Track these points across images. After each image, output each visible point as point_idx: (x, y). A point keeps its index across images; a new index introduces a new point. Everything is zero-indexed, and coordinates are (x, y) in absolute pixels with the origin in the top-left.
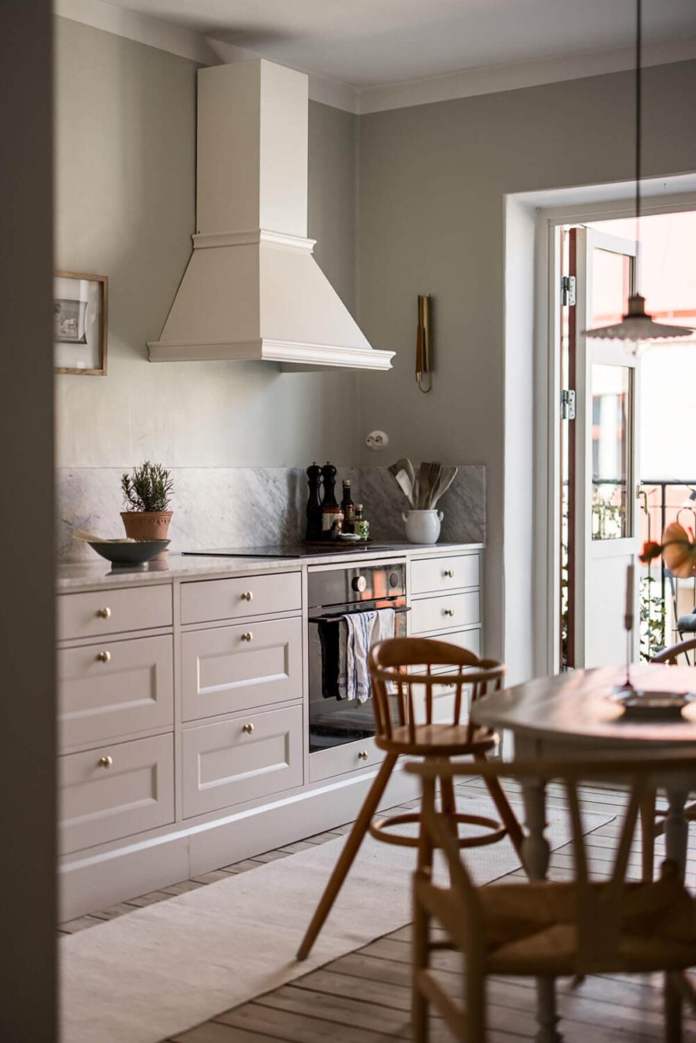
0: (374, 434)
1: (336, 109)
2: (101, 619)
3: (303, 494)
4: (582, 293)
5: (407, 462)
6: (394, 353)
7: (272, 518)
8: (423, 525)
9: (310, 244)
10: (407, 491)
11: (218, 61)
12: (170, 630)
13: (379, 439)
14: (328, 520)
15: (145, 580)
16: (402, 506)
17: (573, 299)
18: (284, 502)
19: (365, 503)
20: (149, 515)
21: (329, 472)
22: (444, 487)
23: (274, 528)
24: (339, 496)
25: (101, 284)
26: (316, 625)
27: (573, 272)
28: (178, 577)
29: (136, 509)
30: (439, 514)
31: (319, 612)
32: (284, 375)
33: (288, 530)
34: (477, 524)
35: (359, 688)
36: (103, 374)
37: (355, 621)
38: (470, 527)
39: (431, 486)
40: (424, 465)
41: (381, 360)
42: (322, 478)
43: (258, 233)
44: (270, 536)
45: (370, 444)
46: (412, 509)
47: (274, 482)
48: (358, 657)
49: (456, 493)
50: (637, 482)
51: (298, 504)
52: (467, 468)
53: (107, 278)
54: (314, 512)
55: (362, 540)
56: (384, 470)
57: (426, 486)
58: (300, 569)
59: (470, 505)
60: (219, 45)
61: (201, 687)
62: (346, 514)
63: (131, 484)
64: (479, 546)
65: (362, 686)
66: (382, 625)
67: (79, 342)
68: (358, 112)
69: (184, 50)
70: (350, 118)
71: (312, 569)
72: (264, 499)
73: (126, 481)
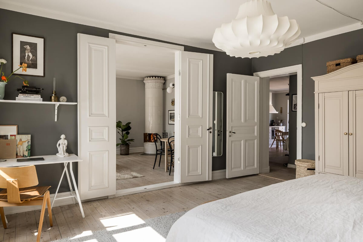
8: (281, 125)
21: (273, 121)
39: (281, 122)
41: (277, 112)
45: (277, 119)
49: (284, 123)
51: (271, 123)
55: (276, 125)
58: (271, 127)
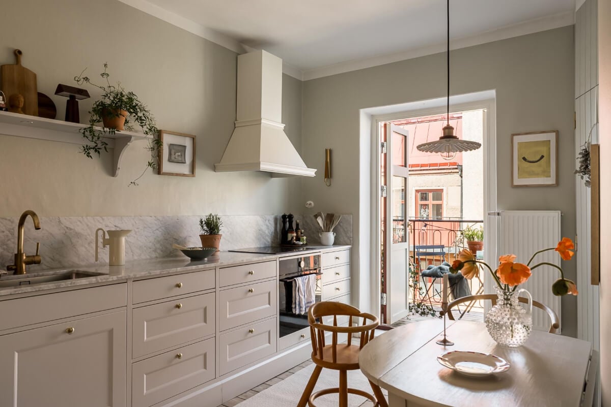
0: (309, 202)
1: (295, 79)
2: (178, 288)
3: (280, 226)
4: (389, 149)
5: (321, 214)
6: (316, 170)
7: (267, 236)
8: (328, 238)
9: (283, 126)
10: (321, 225)
11: (245, 52)
12: (214, 290)
13: (310, 204)
14: (290, 236)
15: (202, 269)
16: (319, 230)
17: (385, 150)
18: (272, 229)
19: (305, 229)
20: (211, 236)
21: (291, 217)
22: (336, 223)
23: (268, 240)
24: (294, 227)
25: (194, 139)
26: (283, 283)
27: (385, 140)
28: (218, 266)
29: (206, 234)
30: (334, 234)
31: (284, 277)
32: (273, 179)
33: (274, 240)
34: (349, 238)
35: (301, 309)
36: (194, 176)
37: (299, 281)
38: (346, 239)
39: (331, 222)
40: (328, 215)
41: (311, 173)
42: (288, 220)
43: (260, 120)
44: (267, 243)
45: (306, 206)
46: (323, 232)
47: (269, 221)
48: (300, 295)
49: (340, 226)
50: (408, 221)
51: (278, 230)
52: (344, 215)
53: (195, 136)
54: (284, 233)
55: (303, 244)
56: (312, 216)
57: (328, 222)
58: (275, 259)
59: (346, 230)
60: (247, 47)
61: (229, 315)
62: (297, 233)
63: (204, 222)
64: (350, 246)
65: (302, 307)
66: (311, 281)
67: (182, 163)
68: (303, 80)
69: (232, 48)
70: (300, 81)
71: (281, 259)
72: (264, 228)
73: (201, 222)
